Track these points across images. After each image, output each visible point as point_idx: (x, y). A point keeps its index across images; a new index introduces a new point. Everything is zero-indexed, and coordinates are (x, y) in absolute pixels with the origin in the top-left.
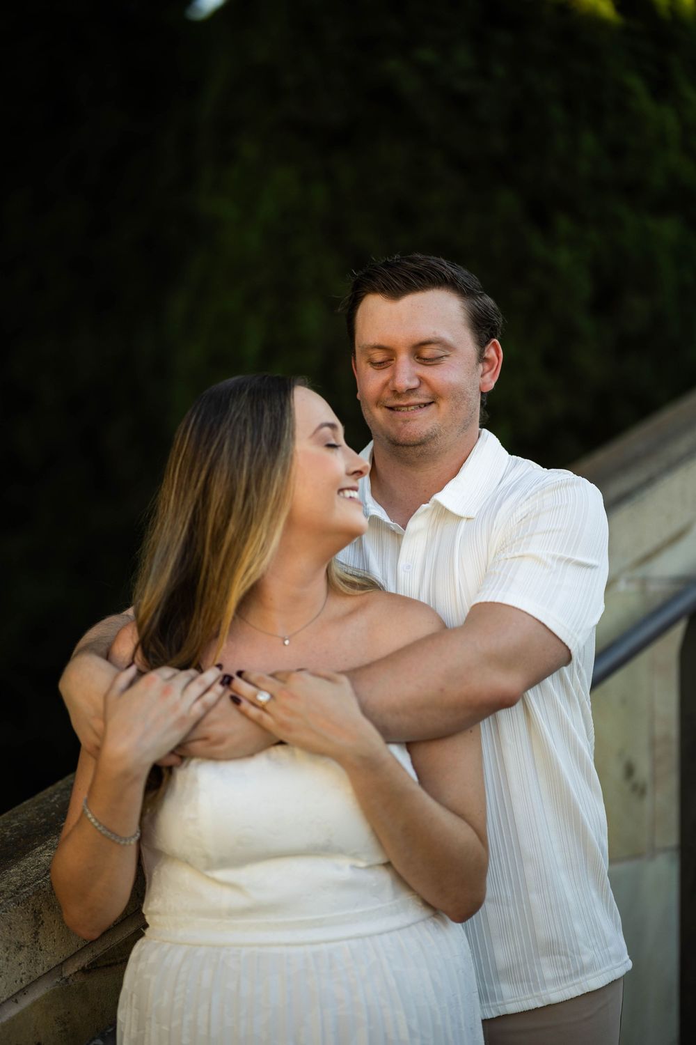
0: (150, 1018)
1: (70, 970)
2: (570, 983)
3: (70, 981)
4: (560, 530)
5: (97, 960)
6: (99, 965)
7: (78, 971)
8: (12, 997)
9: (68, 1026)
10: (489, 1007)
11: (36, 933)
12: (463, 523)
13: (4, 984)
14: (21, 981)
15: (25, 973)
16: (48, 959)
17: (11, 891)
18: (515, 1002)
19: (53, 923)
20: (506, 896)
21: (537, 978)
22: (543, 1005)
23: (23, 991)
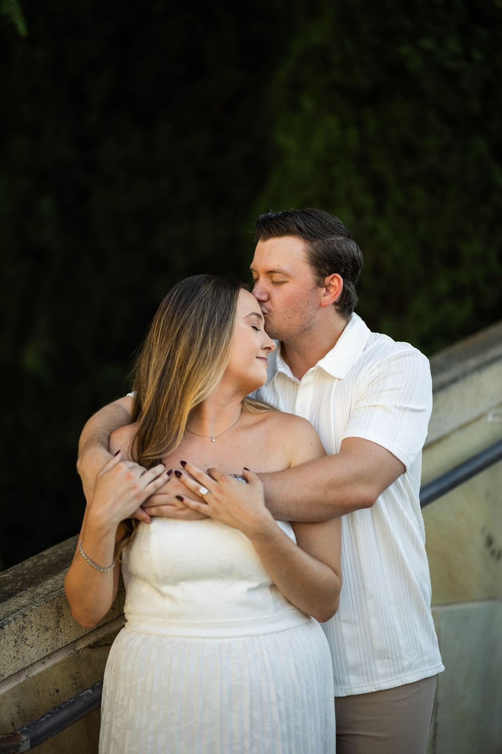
0: (120, 679)
1: (81, 645)
2: (394, 677)
3: (80, 653)
4: (400, 388)
5: (99, 641)
6: (100, 644)
7: (86, 647)
8: (41, 659)
9: (77, 681)
10: (341, 689)
11: (58, 621)
12: (336, 381)
13: (35, 651)
14: (47, 650)
15: (49, 646)
16: (66, 638)
17: (45, 594)
18: (358, 687)
19: (70, 616)
20: (355, 619)
21: (373, 673)
22: (375, 691)
23: (48, 657)
